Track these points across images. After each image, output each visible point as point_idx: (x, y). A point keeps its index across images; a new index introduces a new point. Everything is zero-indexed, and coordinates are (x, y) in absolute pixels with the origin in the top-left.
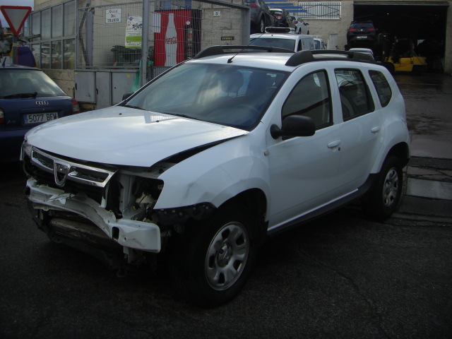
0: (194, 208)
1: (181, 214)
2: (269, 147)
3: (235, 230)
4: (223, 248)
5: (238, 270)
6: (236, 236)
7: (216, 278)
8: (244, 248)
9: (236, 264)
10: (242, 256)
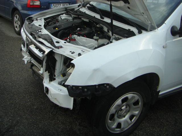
0: (97, 87)
1: (86, 90)
2: (168, 42)
3: (133, 98)
4: (123, 108)
5: (133, 120)
6: (133, 101)
7: (114, 126)
8: (139, 108)
9: (131, 118)
10: (137, 112)
